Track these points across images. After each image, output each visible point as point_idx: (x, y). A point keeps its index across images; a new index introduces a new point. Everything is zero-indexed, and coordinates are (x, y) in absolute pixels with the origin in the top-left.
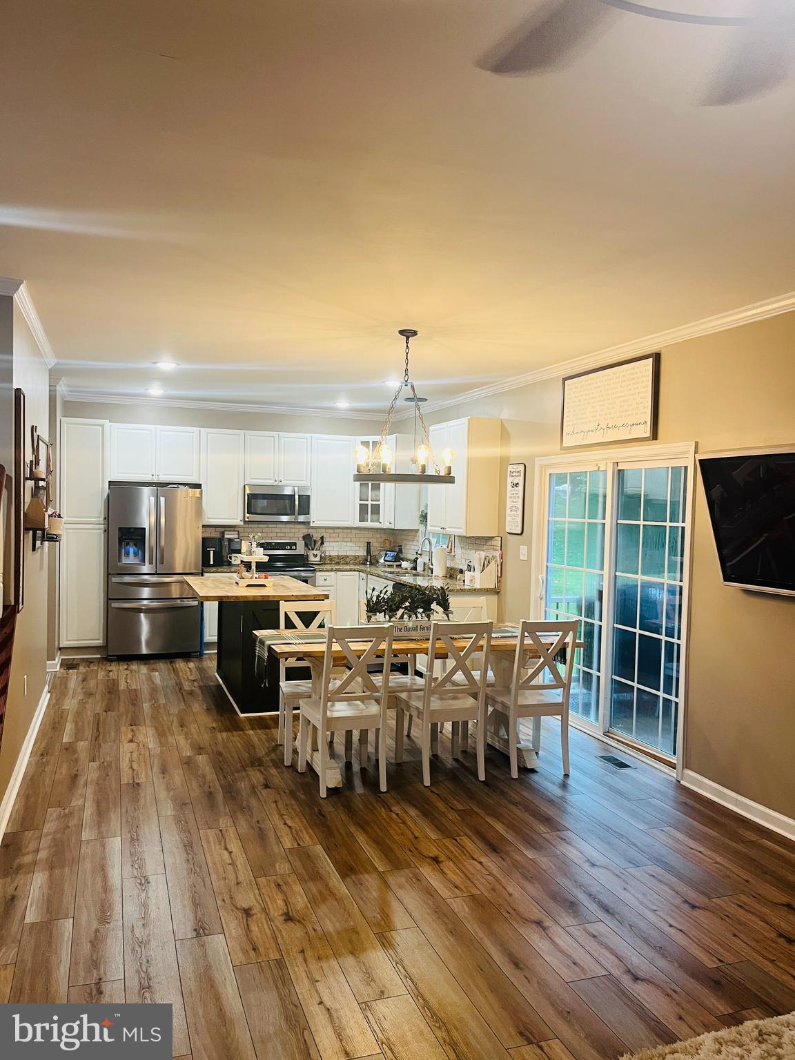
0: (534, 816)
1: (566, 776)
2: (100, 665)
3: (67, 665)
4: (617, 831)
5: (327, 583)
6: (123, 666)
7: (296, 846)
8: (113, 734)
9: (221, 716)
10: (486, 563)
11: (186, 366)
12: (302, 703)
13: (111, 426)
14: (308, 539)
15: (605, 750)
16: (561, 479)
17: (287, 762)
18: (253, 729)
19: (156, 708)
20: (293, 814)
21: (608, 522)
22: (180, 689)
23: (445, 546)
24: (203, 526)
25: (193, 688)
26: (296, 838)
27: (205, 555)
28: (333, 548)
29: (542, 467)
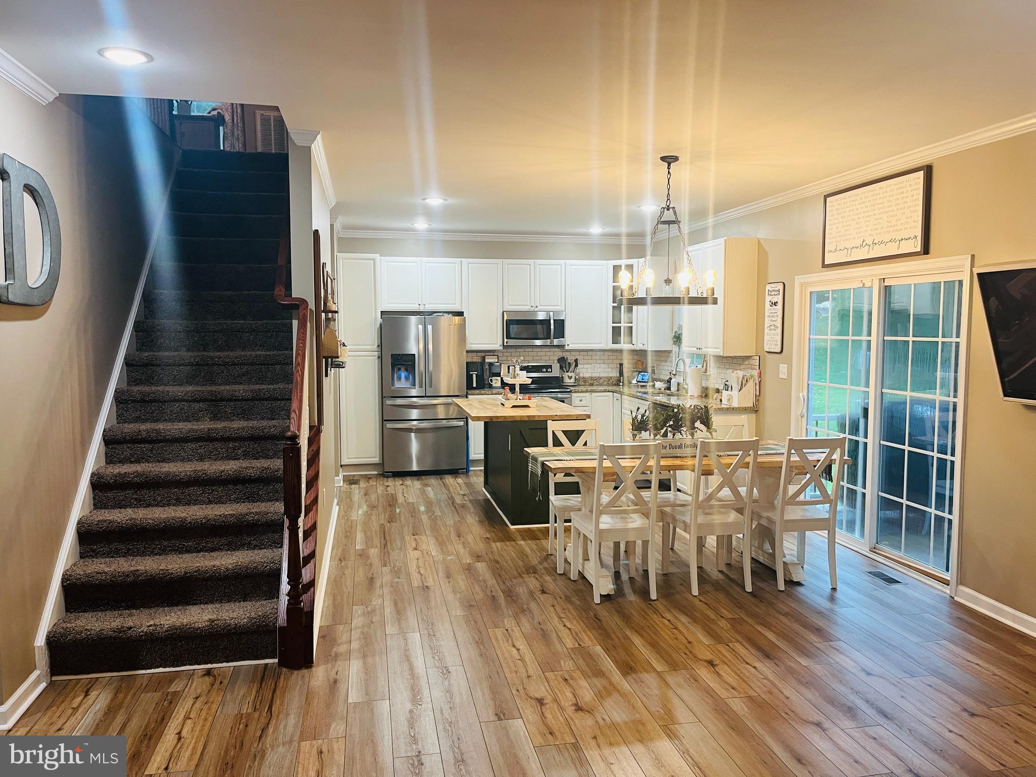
0: (804, 626)
1: (834, 589)
2: (378, 480)
3: (349, 480)
4: (891, 643)
5: (583, 403)
6: (398, 482)
7: (577, 646)
8: (398, 543)
9: (494, 527)
10: (744, 382)
11: (451, 201)
12: (573, 515)
13: (381, 259)
14: (562, 361)
15: (872, 565)
16: (822, 297)
17: (560, 571)
18: (524, 540)
19: (433, 519)
20: (571, 617)
21: (873, 338)
22: (453, 503)
23: (699, 366)
24: (467, 352)
25: (465, 502)
26: (576, 637)
27: (469, 378)
28: (586, 370)
29: (802, 285)
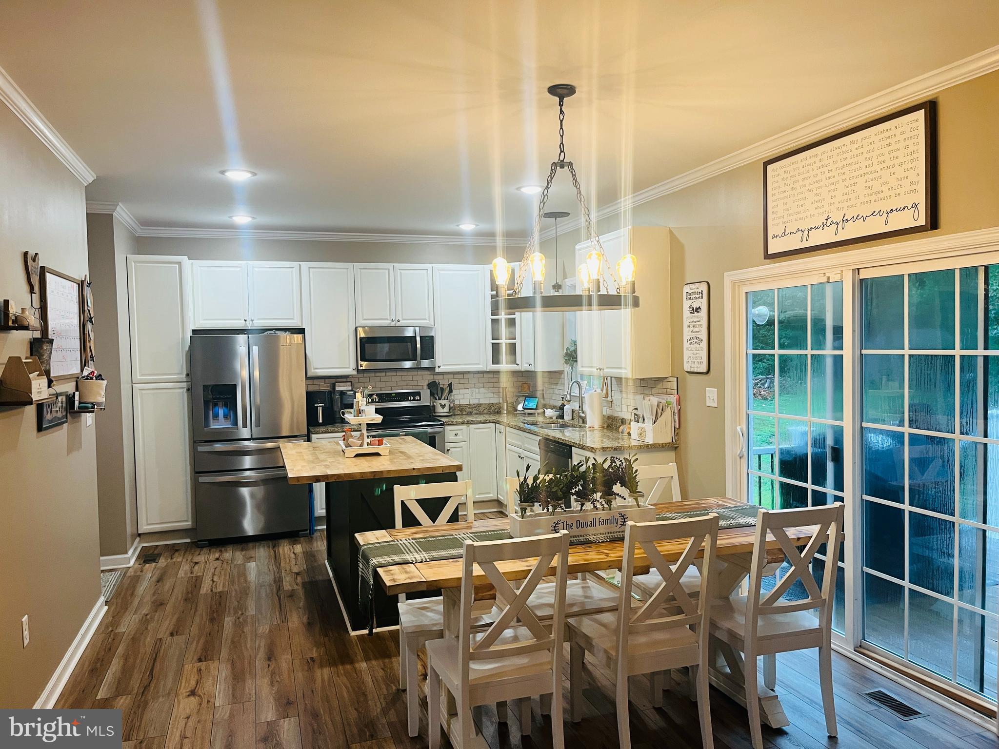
1: (833, 739)
2: (187, 554)
3: (145, 556)
5: (460, 437)
6: (214, 555)
8: (170, 681)
10: (660, 411)
13: (189, 263)
14: (434, 387)
17: (412, 729)
18: (367, 659)
19: (240, 624)
21: (847, 353)
22: (278, 590)
23: (599, 390)
24: (308, 378)
25: (296, 587)
27: (312, 412)
28: (463, 396)
29: (734, 283)
